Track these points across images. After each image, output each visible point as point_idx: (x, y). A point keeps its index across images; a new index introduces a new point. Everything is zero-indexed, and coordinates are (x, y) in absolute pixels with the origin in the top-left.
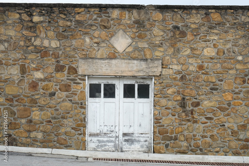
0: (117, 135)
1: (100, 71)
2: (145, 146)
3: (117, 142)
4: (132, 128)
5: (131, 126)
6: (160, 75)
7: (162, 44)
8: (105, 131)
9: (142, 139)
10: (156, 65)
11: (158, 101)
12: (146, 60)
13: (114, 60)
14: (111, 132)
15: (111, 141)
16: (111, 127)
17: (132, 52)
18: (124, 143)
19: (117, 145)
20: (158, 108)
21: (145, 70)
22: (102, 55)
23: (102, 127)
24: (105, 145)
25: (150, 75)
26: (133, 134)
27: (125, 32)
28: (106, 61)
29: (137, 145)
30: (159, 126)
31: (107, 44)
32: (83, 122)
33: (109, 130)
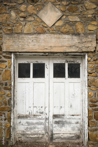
0: (47, 117)
1: (26, 47)
2: (77, 129)
3: (47, 125)
4: (62, 109)
5: (61, 107)
6: (95, 51)
7: (95, 17)
8: (34, 113)
9: (73, 121)
10: (90, 40)
11: (94, 81)
12: (78, 34)
13: (42, 35)
14: (41, 113)
15: (41, 124)
16: (41, 108)
17: (62, 26)
18: (54, 125)
19: (47, 128)
20: (94, 89)
21: (77, 46)
22: (29, 30)
23: (32, 108)
24: (35, 128)
25: (84, 50)
26: (63, 115)
27: (54, 5)
28: (34, 36)
29: (68, 127)
30: (95, 110)
31: (34, 18)
32: (8, 106)
33: (39, 111)
